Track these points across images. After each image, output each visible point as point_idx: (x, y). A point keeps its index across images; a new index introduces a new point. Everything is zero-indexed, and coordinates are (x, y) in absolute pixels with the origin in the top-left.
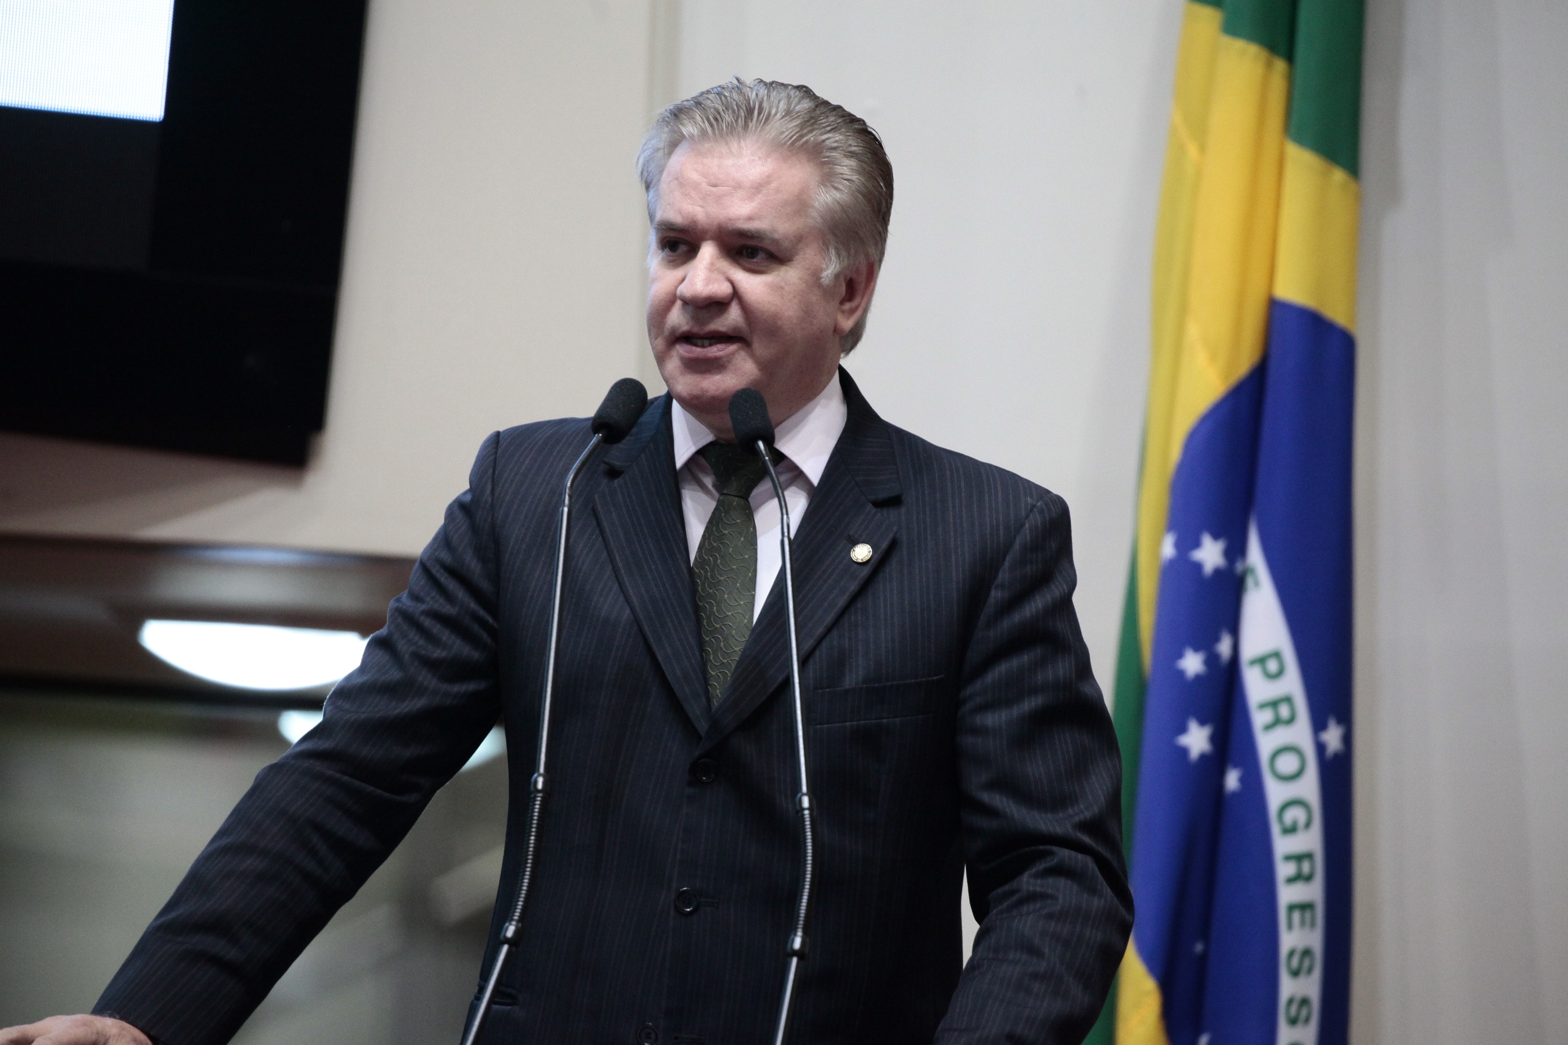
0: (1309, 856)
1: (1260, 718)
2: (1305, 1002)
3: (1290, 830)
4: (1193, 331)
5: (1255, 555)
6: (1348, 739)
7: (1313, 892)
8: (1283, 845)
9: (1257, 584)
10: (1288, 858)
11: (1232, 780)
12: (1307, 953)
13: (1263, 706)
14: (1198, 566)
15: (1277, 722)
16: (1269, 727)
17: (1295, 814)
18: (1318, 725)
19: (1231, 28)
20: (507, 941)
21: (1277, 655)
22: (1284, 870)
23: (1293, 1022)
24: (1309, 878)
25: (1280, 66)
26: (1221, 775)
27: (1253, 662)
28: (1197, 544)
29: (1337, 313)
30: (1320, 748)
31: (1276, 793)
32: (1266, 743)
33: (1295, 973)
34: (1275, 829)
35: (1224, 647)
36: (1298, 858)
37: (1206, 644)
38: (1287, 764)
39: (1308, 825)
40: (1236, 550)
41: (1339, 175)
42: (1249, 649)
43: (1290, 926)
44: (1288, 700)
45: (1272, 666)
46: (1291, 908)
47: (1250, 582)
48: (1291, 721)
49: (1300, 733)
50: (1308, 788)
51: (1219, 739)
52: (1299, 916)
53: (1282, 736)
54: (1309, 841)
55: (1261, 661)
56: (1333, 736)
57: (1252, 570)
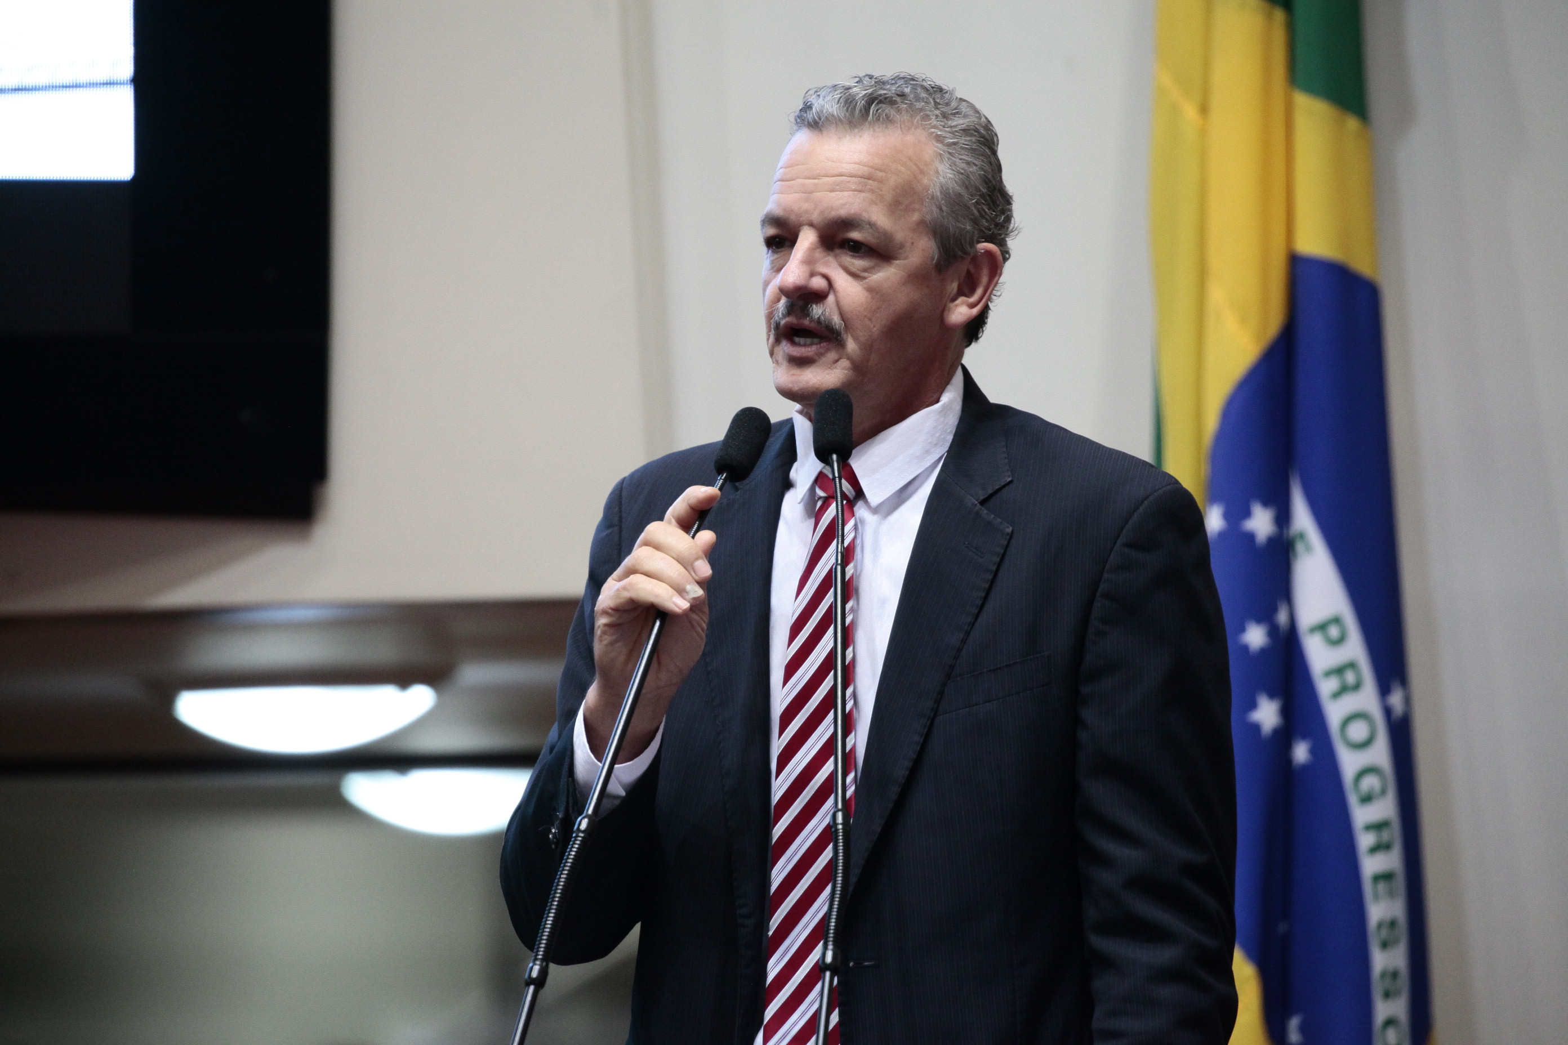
0: (1387, 824)
1: (1326, 687)
2: (1395, 975)
3: (1367, 799)
4: (1217, 295)
5: (1302, 521)
6: (1408, 701)
7: (1391, 861)
8: (1362, 815)
9: (1309, 548)
10: (1367, 828)
11: (1301, 752)
12: (1393, 924)
13: (1328, 674)
14: (1251, 537)
15: (1343, 690)
16: (1336, 695)
17: (1370, 782)
18: (1384, 690)
20: (530, 981)
21: (1337, 620)
22: (1365, 840)
23: (1387, 995)
24: (1388, 846)
25: (1279, 15)
26: (1289, 748)
27: (1312, 630)
28: (1247, 514)
29: (1361, 265)
30: (1388, 711)
31: (1349, 762)
32: (1335, 712)
33: (1385, 945)
34: (1353, 800)
35: (1282, 617)
36: (1378, 827)
37: (1266, 616)
38: (1358, 731)
39: (1383, 792)
40: (1283, 517)
41: (1352, 123)
42: (1303, 622)
43: (1376, 900)
44: (1352, 665)
45: (1334, 632)
46: (1377, 878)
47: (1300, 547)
48: (1357, 687)
49: (1367, 699)
50: (1380, 753)
51: (1287, 712)
52: (1381, 886)
53: (1349, 704)
54: (1385, 808)
55: (1321, 628)
56: (1396, 700)
57: (1302, 536)
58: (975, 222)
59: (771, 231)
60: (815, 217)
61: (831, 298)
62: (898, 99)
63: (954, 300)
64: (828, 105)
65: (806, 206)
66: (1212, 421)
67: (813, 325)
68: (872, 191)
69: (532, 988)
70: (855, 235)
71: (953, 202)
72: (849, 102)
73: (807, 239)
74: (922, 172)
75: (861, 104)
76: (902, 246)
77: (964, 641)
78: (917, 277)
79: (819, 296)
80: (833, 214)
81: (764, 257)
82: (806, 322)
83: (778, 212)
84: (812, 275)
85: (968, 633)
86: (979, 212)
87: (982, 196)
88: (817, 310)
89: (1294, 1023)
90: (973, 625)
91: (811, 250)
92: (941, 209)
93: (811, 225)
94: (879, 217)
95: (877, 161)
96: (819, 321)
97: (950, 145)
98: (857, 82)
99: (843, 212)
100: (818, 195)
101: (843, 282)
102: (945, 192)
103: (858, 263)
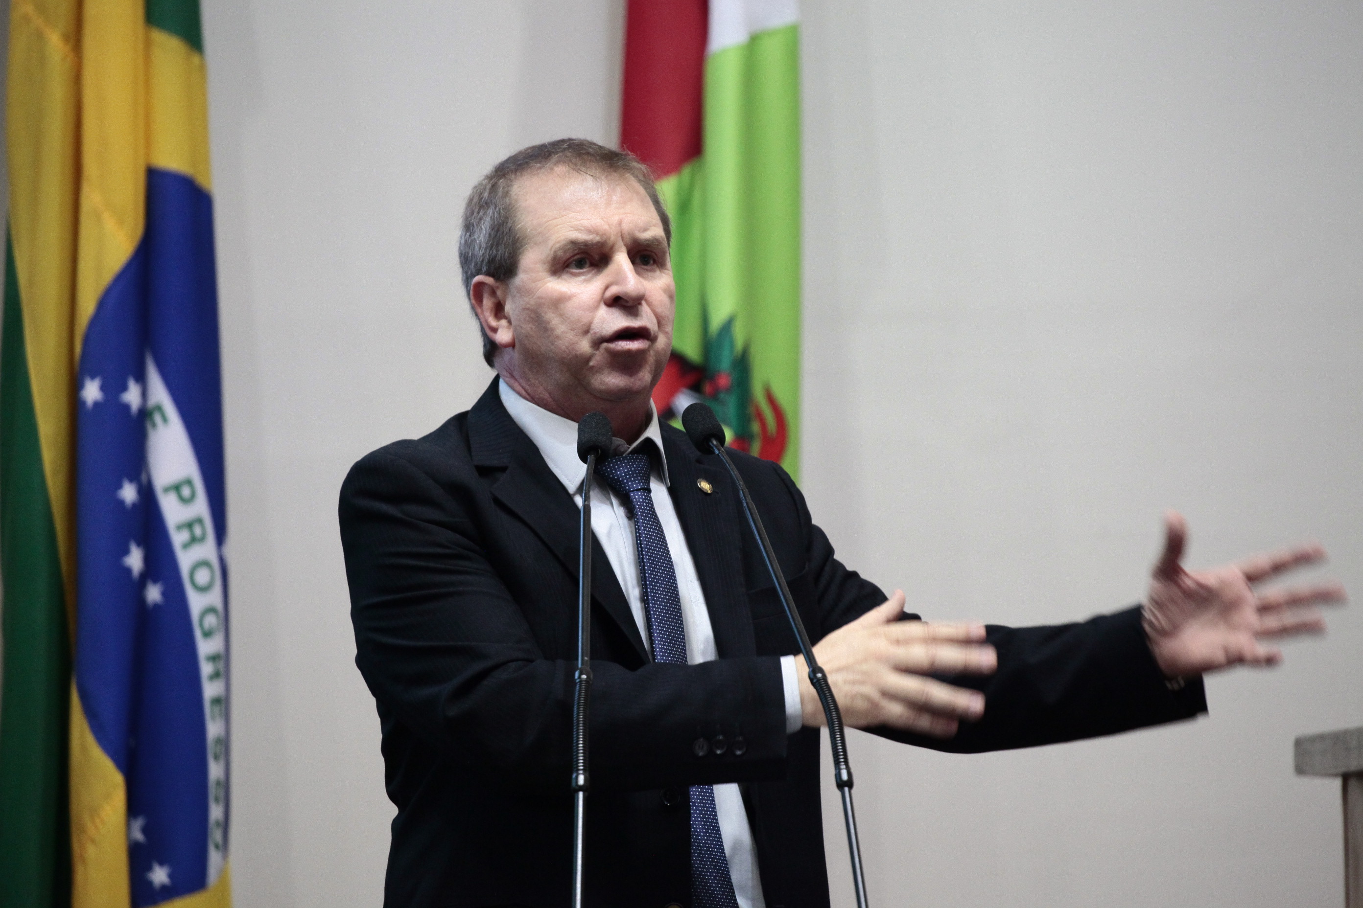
1: (178, 538)
3: (207, 634)
8: (204, 647)
9: (165, 418)
10: (210, 658)
11: (152, 594)
13: (180, 527)
14: (127, 408)
15: (192, 541)
16: (186, 546)
17: (209, 620)
18: (221, 543)
21: (189, 482)
22: (206, 668)
26: (144, 588)
27: (166, 490)
28: (124, 388)
30: (222, 560)
31: (197, 602)
32: (185, 560)
33: (217, 759)
34: (198, 634)
35: (144, 477)
36: (215, 657)
38: (202, 577)
39: (218, 630)
42: (160, 482)
43: (213, 719)
44: (200, 521)
45: (186, 492)
46: (215, 701)
47: (157, 418)
48: (202, 539)
49: (211, 549)
50: (219, 596)
51: (147, 560)
52: (217, 709)
53: (196, 553)
54: (218, 642)
55: (176, 488)
57: (159, 408)
89: (137, 824)
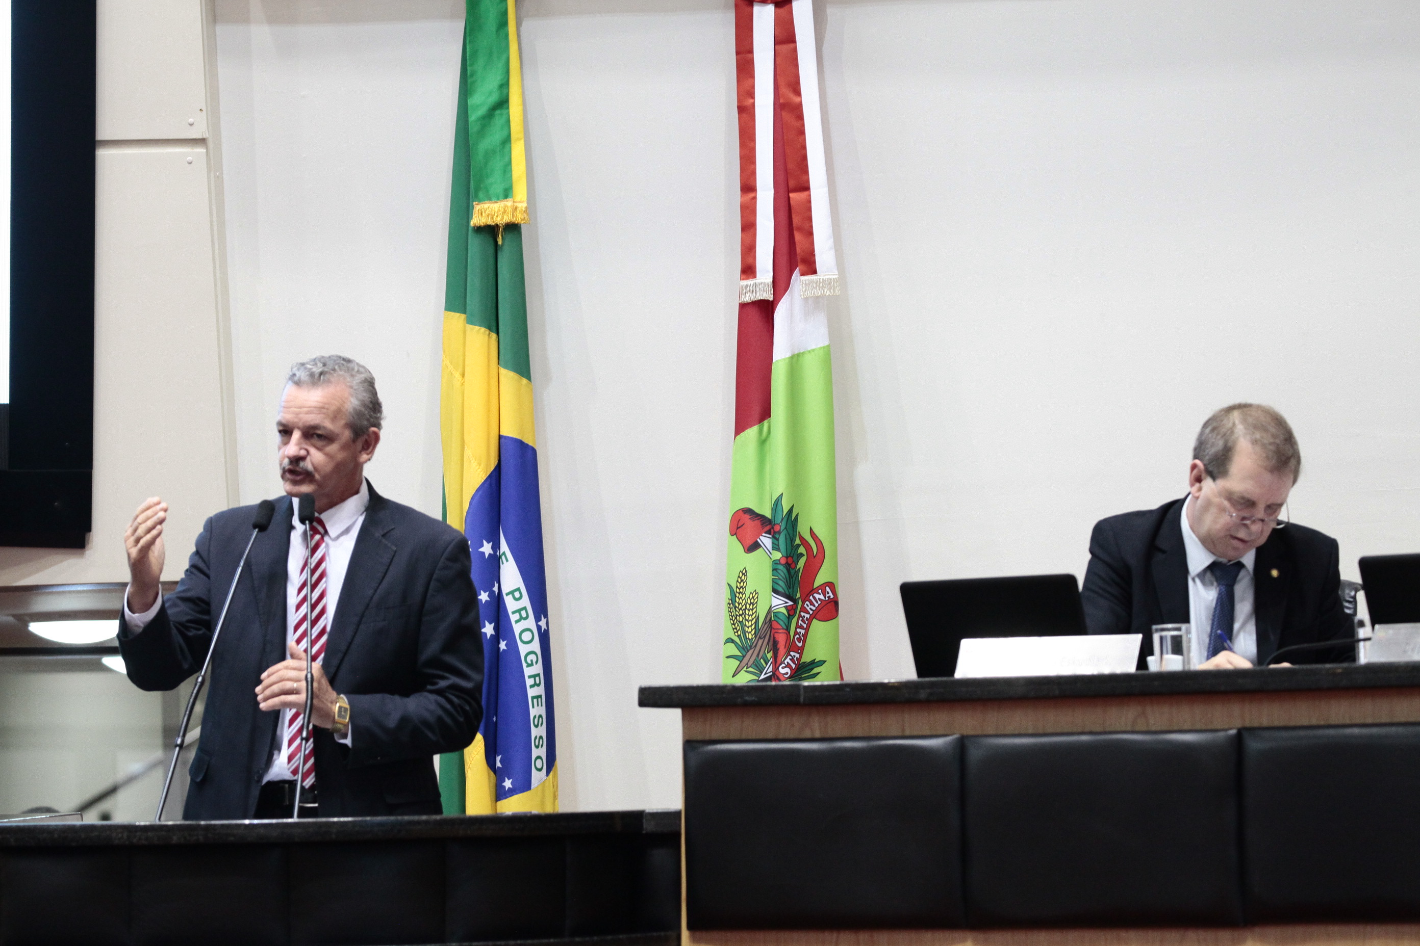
0: (538, 675)
1: (513, 618)
2: (541, 737)
3: (530, 665)
4: (468, 452)
5: (504, 547)
6: (547, 623)
7: (541, 690)
8: (528, 672)
9: (507, 560)
10: (530, 677)
11: (503, 645)
12: (540, 716)
13: (515, 612)
14: (484, 555)
15: (521, 618)
16: (518, 621)
17: (532, 657)
18: (538, 619)
19: (470, 321)
20: (177, 746)
21: (518, 589)
22: (529, 682)
23: (537, 746)
24: (539, 685)
25: (493, 336)
26: (499, 643)
27: (507, 594)
28: (483, 545)
29: (529, 441)
30: (539, 628)
31: (523, 649)
32: (517, 628)
33: (536, 726)
34: (524, 665)
35: (496, 589)
36: (534, 676)
37: (488, 589)
38: (527, 636)
39: (537, 662)
40: (496, 546)
41: (525, 381)
42: (505, 590)
43: (533, 707)
44: (525, 608)
45: (517, 595)
46: (533, 698)
47: (503, 559)
48: (526, 618)
49: (531, 623)
50: (536, 646)
51: (497, 629)
52: (536, 701)
53: (523, 625)
54: (538, 669)
55: (512, 593)
56: (543, 623)
57: (504, 555)
58: (368, 420)
59: (281, 428)
60: (301, 425)
61: (308, 458)
62: (332, 372)
63: (360, 452)
64: (302, 375)
65: (296, 420)
66: (466, 506)
67: (300, 470)
68: (324, 413)
69: (177, 749)
70: (319, 432)
71: (359, 414)
72: (312, 375)
73: (296, 435)
74: (344, 402)
75: (317, 376)
76: (338, 435)
77: (374, 594)
78: (345, 447)
79: (303, 458)
80: (308, 424)
81: (277, 437)
82: (298, 469)
83: (284, 421)
84: (301, 449)
85: (376, 591)
86: (370, 416)
87: (370, 409)
88: (302, 464)
89: (498, 758)
90: (378, 587)
91: (299, 439)
92: (354, 418)
93: (299, 428)
94: (328, 425)
95: (325, 400)
96: (302, 468)
97: (355, 390)
98: (313, 365)
99: (312, 423)
100: (301, 416)
101: (313, 451)
102: (355, 409)
103: (320, 443)
